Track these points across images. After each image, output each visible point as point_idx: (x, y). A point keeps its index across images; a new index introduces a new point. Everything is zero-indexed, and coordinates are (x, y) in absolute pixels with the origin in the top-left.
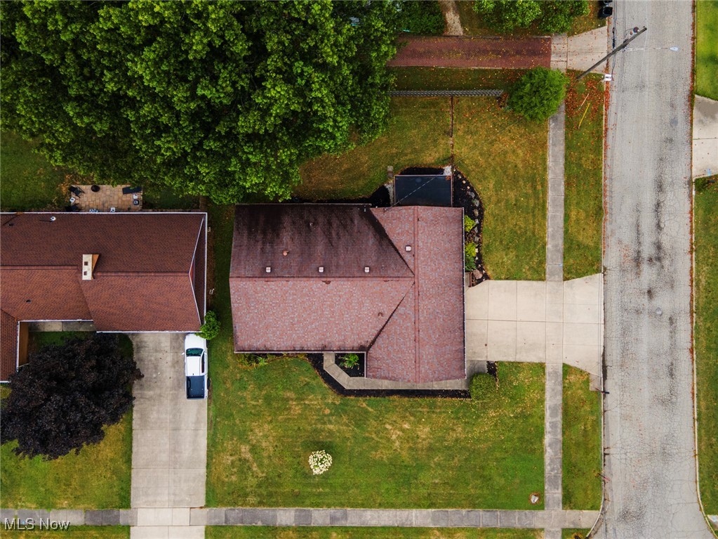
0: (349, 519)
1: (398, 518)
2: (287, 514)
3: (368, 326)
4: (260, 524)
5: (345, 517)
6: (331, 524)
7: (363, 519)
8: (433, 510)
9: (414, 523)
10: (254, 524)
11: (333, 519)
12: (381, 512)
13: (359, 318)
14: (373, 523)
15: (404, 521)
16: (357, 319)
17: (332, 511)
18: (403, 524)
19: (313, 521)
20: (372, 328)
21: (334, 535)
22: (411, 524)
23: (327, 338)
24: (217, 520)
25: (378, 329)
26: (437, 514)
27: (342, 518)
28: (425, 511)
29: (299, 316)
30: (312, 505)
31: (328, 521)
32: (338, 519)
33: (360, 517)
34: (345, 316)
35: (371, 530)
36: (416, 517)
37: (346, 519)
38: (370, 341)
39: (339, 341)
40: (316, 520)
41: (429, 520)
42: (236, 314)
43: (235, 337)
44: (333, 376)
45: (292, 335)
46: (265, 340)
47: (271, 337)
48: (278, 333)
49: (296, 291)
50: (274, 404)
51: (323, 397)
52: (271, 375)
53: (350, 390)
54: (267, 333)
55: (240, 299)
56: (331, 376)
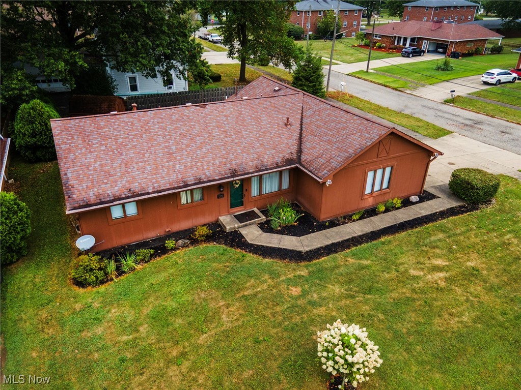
23: (232, 160)
25: (296, 139)
29: (177, 143)
38: (294, 151)
39: (252, 161)
42: (66, 158)
43: (67, 188)
44: (271, 245)
45: (174, 166)
46: (128, 181)
47: (138, 175)
48: (149, 168)
49: (162, 119)
50: (179, 322)
51: (274, 275)
52: (154, 280)
53: (311, 251)
54: (129, 173)
55: (73, 138)
56: (267, 247)
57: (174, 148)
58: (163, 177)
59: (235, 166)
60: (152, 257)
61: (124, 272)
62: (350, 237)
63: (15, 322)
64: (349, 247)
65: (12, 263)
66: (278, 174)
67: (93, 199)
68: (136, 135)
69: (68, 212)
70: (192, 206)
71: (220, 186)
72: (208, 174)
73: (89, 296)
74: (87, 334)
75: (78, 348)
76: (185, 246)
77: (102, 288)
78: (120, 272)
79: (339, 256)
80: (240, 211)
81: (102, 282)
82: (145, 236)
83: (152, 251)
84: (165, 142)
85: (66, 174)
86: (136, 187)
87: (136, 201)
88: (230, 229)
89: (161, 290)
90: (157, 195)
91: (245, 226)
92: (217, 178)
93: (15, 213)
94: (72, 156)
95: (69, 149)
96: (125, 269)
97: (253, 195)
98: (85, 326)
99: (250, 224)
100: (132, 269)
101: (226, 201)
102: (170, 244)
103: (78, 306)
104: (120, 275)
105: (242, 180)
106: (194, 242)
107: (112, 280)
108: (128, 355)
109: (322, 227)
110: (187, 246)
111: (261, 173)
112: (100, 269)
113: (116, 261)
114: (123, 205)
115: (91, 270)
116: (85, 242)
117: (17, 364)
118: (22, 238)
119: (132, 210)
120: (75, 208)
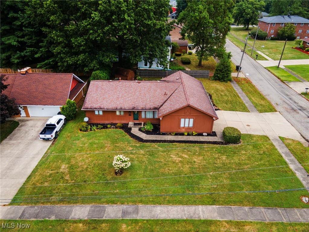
0: (140, 213)
1: (186, 212)
2: (82, 209)
3: (159, 99)
4: (53, 218)
5: (137, 211)
6: (122, 217)
7: (153, 213)
8: (217, 206)
9: (202, 216)
10: (47, 219)
11: (125, 213)
12: (170, 207)
13: (154, 96)
14: (163, 216)
15: (192, 215)
16: (153, 96)
17: (124, 207)
18: (191, 217)
19: (105, 215)
20: (161, 100)
21: (124, 226)
22: (199, 218)
23: (136, 104)
24: (12, 216)
25: (165, 100)
26: (222, 209)
27: (133, 212)
28: (210, 207)
29: (122, 95)
30: (108, 202)
31: (120, 215)
32: (130, 213)
33: (151, 211)
34: (147, 95)
35: (161, 223)
36: (203, 212)
37: (137, 213)
38: (160, 105)
39: (142, 106)
40: (109, 214)
41: (216, 214)
42: (89, 93)
43: (85, 103)
44: (136, 135)
45: (116, 102)
46: (101, 104)
47: (105, 103)
48: (109, 101)
49: (123, 85)
50: (95, 146)
51: (129, 143)
52: (98, 135)
53: (147, 140)
54: (103, 101)
55: (94, 88)
56: (135, 135)
57: (120, 96)
58: (111, 105)
59: (136, 106)
60: (102, 128)
61: (92, 130)
62: (164, 139)
63: (63, 134)
64: (160, 142)
65: (70, 120)
66: (153, 112)
67: (89, 107)
68: (112, 90)
69: (82, 110)
70: (120, 116)
71: (130, 112)
72: (125, 107)
73: (81, 134)
74: (74, 142)
75: (71, 144)
76: (113, 128)
77: (84, 133)
78: (91, 130)
79: (153, 144)
80: (137, 122)
81: (85, 131)
82: (105, 122)
83: (102, 127)
84: (119, 93)
85: (86, 99)
86: (102, 106)
87: (102, 111)
88: (129, 127)
89: (97, 137)
90: (106, 110)
91: (135, 127)
92: (127, 109)
93: (72, 107)
94: (91, 93)
95: (91, 91)
96: (92, 129)
97: (142, 117)
98: (75, 140)
99: (137, 127)
100: (94, 130)
101: (132, 117)
102: (109, 126)
103: (77, 135)
104: (91, 131)
105: (138, 111)
106: (116, 128)
107: (88, 131)
108: (79, 149)
109: (159, 134)
110: (114, 128)
111: (145, 110)
112: (86, 127)
113: (91, 126)
114: (98, 111)
115: (84, 127)
116: (86, 119)
117: (58, 143)
118: (73, 114)
119: (101, 113)
120: (84, 109)
